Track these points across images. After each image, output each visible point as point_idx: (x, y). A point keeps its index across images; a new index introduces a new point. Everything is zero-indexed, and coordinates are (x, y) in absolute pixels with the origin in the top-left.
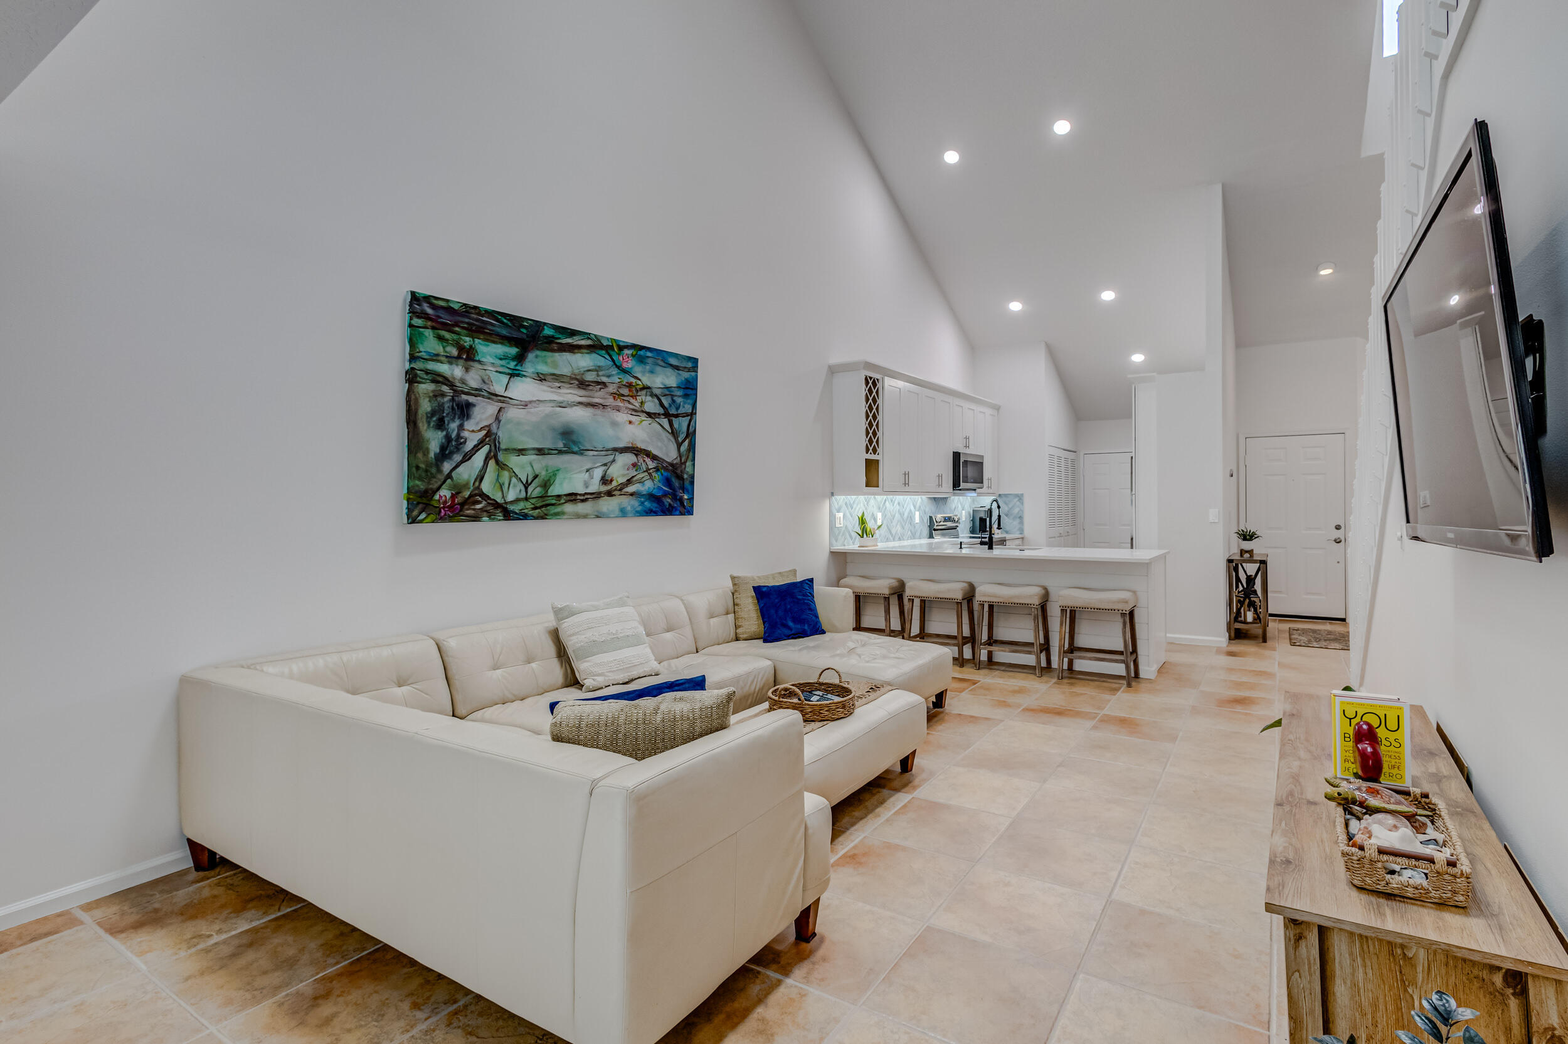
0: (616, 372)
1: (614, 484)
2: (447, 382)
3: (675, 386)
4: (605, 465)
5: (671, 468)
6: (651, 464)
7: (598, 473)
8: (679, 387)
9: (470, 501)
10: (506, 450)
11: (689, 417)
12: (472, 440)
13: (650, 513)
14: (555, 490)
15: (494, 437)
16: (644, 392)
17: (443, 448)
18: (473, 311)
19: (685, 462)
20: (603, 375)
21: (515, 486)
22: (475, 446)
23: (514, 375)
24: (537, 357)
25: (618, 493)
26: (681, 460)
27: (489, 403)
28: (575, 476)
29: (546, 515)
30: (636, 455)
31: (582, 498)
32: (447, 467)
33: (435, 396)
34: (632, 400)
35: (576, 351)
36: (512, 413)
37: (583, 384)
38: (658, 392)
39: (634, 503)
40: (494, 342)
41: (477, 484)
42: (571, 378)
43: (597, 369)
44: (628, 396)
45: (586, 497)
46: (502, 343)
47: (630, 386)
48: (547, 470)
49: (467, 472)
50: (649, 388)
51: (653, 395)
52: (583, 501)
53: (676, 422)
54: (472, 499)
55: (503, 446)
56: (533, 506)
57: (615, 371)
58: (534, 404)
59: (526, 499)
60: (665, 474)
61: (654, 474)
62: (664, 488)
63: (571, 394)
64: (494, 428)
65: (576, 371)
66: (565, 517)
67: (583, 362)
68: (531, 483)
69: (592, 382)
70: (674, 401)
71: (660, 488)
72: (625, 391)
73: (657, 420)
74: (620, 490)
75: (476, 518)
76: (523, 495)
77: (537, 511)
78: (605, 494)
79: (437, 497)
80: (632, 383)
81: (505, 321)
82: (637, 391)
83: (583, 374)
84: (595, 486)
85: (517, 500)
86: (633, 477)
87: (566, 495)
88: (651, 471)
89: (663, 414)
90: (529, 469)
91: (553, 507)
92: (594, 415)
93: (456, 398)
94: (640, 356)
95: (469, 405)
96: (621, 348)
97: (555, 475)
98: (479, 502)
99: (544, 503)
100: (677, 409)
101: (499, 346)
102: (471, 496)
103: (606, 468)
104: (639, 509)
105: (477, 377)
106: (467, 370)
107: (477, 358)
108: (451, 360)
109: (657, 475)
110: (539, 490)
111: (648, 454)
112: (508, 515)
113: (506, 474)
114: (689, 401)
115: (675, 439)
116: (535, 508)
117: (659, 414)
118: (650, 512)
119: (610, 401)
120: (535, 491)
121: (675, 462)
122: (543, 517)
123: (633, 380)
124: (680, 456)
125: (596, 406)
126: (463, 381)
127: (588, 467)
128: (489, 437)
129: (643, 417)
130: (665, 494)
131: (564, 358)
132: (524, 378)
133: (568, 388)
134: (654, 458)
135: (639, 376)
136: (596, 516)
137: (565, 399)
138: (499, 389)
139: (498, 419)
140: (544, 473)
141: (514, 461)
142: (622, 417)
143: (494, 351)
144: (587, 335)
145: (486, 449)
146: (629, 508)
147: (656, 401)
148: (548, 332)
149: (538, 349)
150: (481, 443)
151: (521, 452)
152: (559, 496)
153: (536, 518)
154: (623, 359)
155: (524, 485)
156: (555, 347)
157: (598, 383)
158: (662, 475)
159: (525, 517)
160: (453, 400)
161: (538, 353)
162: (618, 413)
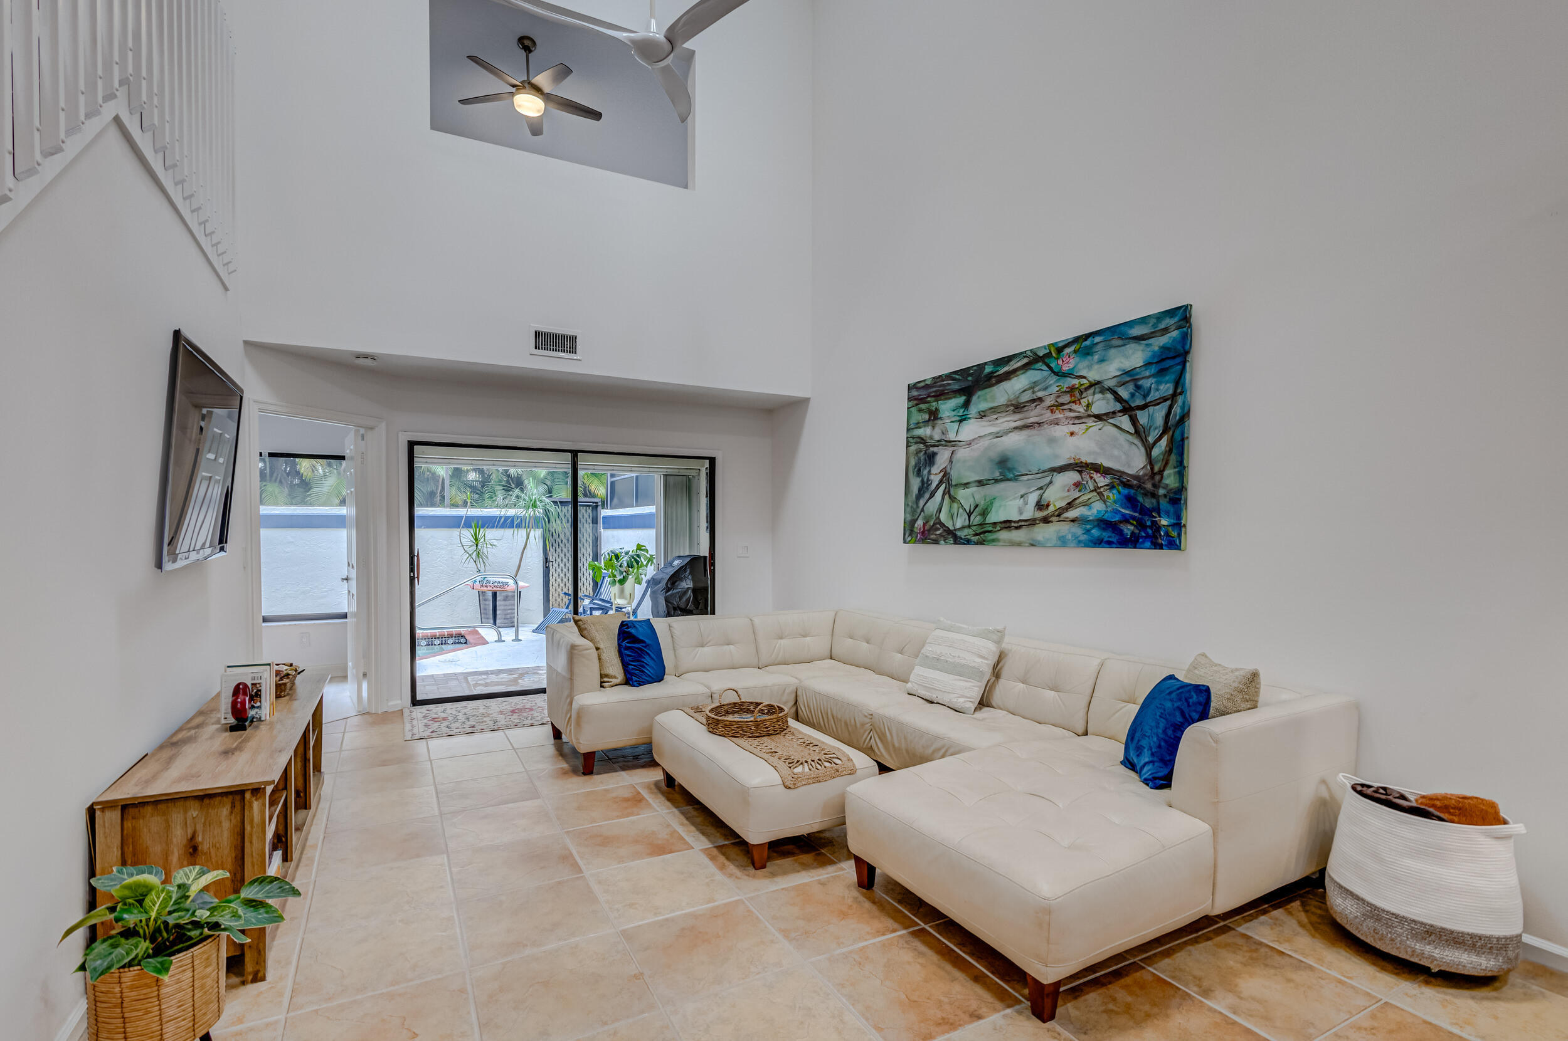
0: (1055, 380)
1: (1051, 509)
2: (922, 441)
3: (1141, 364)
4: (1041, 488)
5: (1135, 482)
6: (1102, 481)
7: (1033, 498)
8: (1148, 364)
9: (933, 528)
10: (956, 485)
11: (1169, 403)
12: (935, 480)
13: (1100, 544)
14: (993, 518)
15: (948, 476)
16: (1091, 391)
17: (920, 490)
18: (938, 380)
19: (1161, 472)
20: (1039, 390)
21: (961, 516)
22: (937, 485)
23: (962, 419)
24: (979, 397)
25: (1057, 519)
26: (1152, 468)
27: (945, 449)
28: (1009, 503)
29: (984, 541)
30: (1080, 472)
31: (1016, 525)
32: (922, 503)
33: (916, 453)
34: (1074, 407)
35: (1012, 376)
36: (962, 453)
37: (1018, 407)
38: (1111, 384)
39: (1077, 530)
40: (950, 398)
41: (938, 515)
42: (1007, 406)
43: (1033, 386)
44: (1070, 402)
45: (1020, 524)
46: (955, 397)
47: (1071, 390)
48: (985, 500)
49: (932, 506)
50: (1099, 383)
51: (1102, 391)
52: (1017, 528)
53: (1143, 417)
54: (934, 527)
55: (953, 483)
56: (974, 533)
57: (1053, 379)
58: (976, 441)
59: (969, 527)
60: (1126, 491)
61: (1105, 494)
62: (1123, 511)
63: (1008, 421)
64: (948, 470)
65: (1012, 397)
66: (1001, 543)
67: (1018, 385)
68: (973, 512)
69: (1028, 402)
70: (1138, 387)
71: (1117, 512)
72: (1066, 398)
73: (1111, 421)
74: (1059, 515)
75: (936, 542)
76: (967, 523)
77: (977, 537)
78: (1040, 520)
79: (916, 525)
80: (1073, 386)
81: (957, 377)
82: (1081, 393)
83: (1018, 397)
84: (1030, 512)
85: (963, 528)
86: (1075, 499)
87: (1001, 523)
88: (1102, 490)
89: (1119, 411)
90: (972, 499)
91: (990, 534)
92: (1029, 436)
93: (927, 451)
94: (1086, 347)
95: (934, 454)
96: (1060, 350)
97: (992, 504)
98: (939, 529)
99: (983, 530)
100: (1145, 396)
101: (953, 400)
102: (934, 524)
103: (1043, 491)
104: (1084, 538)
105: (940, 431)
106: (933, 427)
107: (939, 416)
108: (926, 423)
109: (1111, 495)
110: (978, 518)
111: (1097, 468)
112: (957, 540)
113: (955, 505)
114: (1167, 378)
115: (1142, 440)
116: (976, 535)
117: (1114, 413)
118: (1098, 543)
119: (1048, 416)
120: (976, 519)
121: (1141, 473)
122: (981, 543)
123: (1076, 382)
124: (1150, 461)
125: (1032, 426)
126: (931, 437)
127: (1022, 493)
128: (946, 476)
129: (1090, 422)
130: (1126, 520)
131: (1001, 388)
132: (969, 421)
133: (1004, 417)
134: (1106, 471)
135: (1083, 373)
136: (1030, 544)
137: (1002, 429)
138: (952, 436)
139: (951, 461)
140: (982, 502)
141: (962, 494)
142: (1061, 431)
143: (950, 405)
144: (1023, 354)
145: (944, 485)
146: (1069, 537)
147: (1109, 396)
148: (988, 369)
149: (980, 390)
150: (941, 482)
151: (966, 485)
152: (995, 524)
153: (976, 543)
154: (1063, 361)
155: (968, 514)
156: (994, 381)
157: (1033, 401)
158: (1119, 492)
159: (968, 542)
160: (925, 453)
161: (979, 393)
162: (1057, 427)
